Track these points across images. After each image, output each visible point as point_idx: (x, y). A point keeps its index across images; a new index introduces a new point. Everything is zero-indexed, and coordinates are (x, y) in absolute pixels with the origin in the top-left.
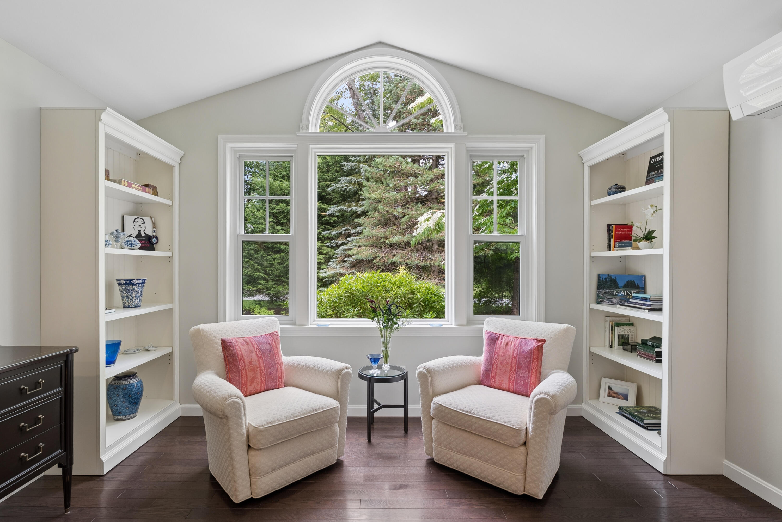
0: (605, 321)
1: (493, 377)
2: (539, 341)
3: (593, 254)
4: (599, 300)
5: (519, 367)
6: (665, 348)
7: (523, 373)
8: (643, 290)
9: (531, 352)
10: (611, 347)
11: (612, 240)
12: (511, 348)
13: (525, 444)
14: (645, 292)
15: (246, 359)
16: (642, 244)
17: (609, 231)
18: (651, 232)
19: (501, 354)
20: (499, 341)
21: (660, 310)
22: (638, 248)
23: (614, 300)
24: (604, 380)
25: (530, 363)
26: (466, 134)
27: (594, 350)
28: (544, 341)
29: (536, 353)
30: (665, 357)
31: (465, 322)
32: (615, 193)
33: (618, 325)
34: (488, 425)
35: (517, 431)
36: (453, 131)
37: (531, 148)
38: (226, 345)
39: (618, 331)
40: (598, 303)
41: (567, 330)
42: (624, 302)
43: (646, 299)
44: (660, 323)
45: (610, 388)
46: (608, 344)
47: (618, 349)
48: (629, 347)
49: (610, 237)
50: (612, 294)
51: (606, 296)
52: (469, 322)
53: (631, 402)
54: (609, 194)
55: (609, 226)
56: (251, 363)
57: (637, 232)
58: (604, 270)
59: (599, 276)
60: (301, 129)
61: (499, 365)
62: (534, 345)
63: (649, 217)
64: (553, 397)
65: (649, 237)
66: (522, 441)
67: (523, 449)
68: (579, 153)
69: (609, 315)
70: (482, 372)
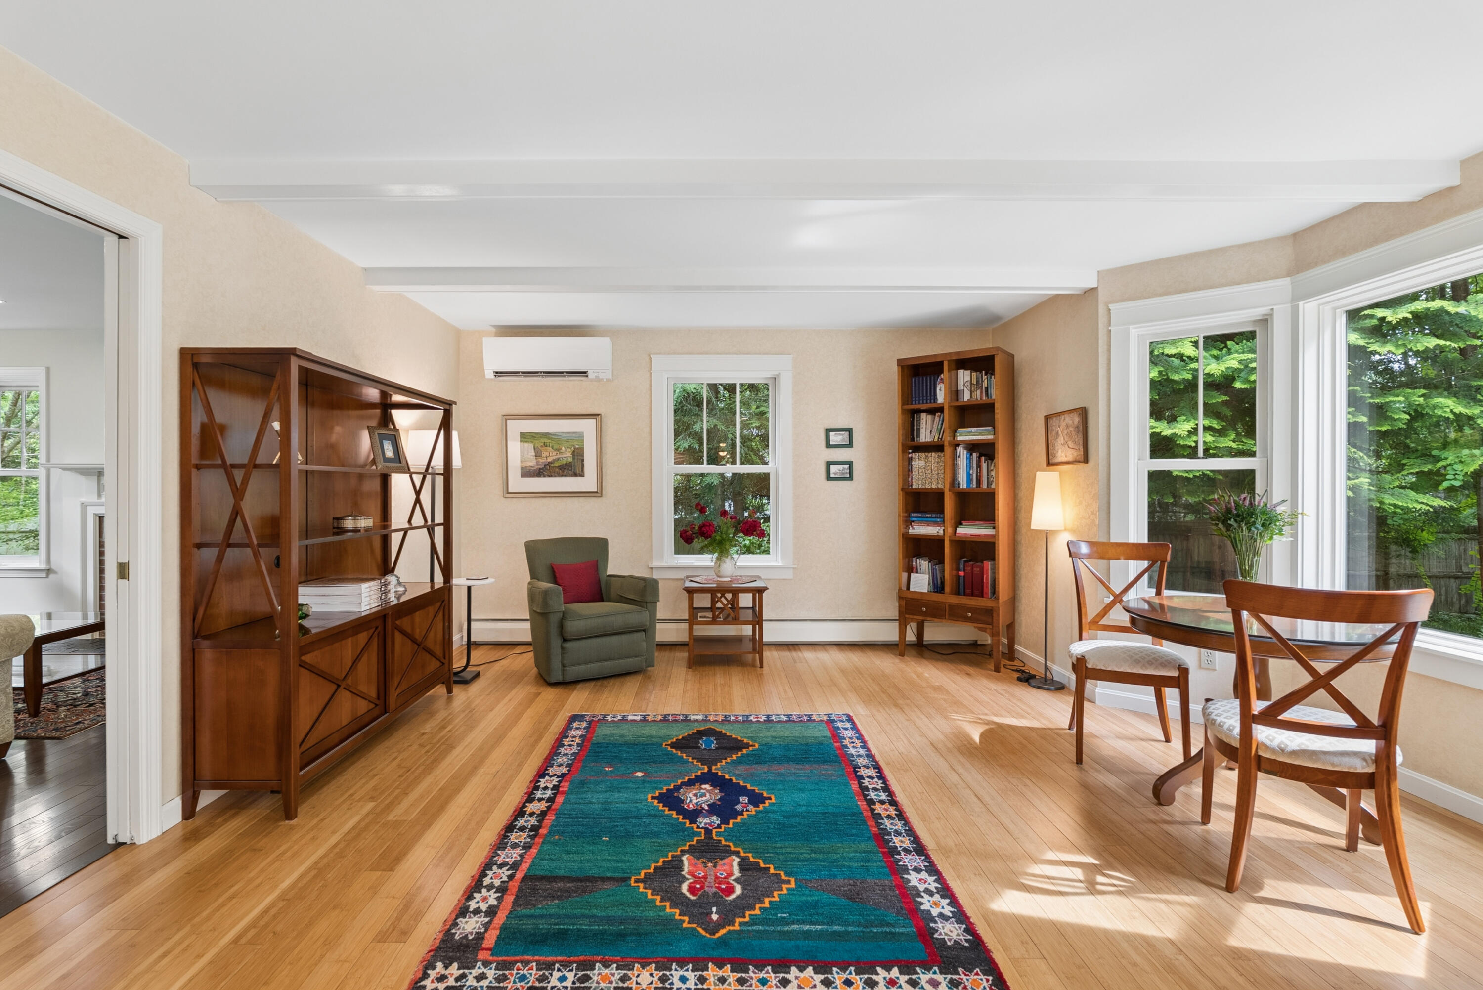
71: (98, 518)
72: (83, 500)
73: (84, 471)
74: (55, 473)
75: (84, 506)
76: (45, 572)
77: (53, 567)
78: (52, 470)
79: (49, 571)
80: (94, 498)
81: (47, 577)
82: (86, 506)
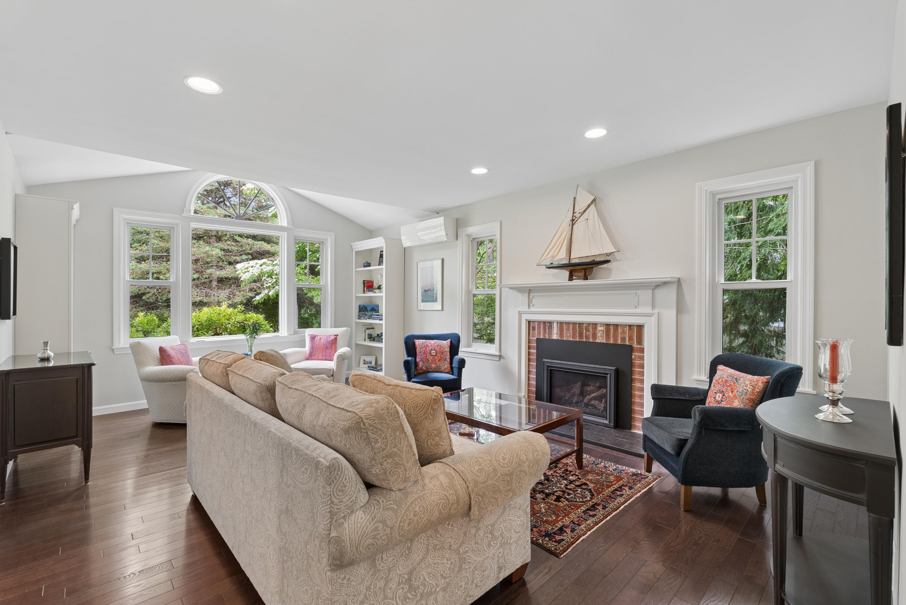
0: (362, 328)
1: (314, 355)
2: (335, 335)
3: (357, 295)
4: (359, 317)
5: (327, 348)
6: (384, 337)
7: (329, 351)
8: (378, 312)
9: (332, 340)
10: (365, 340)
11: (365, 288)
12: (322, 340)
13: (332, 376)
14: (378, 313)
15: (176, 358)
16: (377, 291)
17: (364, 283)
18: (380, 286)
19: (317, 344)
20: (316, 338)
21: (382, 320)
22: (375, 293)
23: (366, 317)
24: (362, 357)
25: (331, 346)
26: (294, 228)
27: (357, 342)
28: (337, 335)
29: (334, 341)
30: (384, 341)
31: (293, 333)
32: (366, 266)
33: (368, 329)
34: (318, 370)
35: (330, 370)
36: (286, 225)
37: (328, 238)
38: (162, 350)
39: (368, 332)
40: (359, 319)
41: (347, 329)
42: (370, 317)
43: (378, 315)
44: (382, 324)
45: (364, 360)
46: (363, 339)
47: (368, 341)
48: (372, 339)
49: (364, 287)
50: (365, 314)
51: (363, 316)
52: (295, 333)
53: (373, 364)
54: (364, 267)
55: (364, 281)
56: (179, 359)
57: (376, 285)
58: (362, 303)
59: (359, 306)
60: (184, 212)
61: (317, 349)
62: (333, 337)
63: (379, 279)
64: (344, 353)
65: (379, 288)
66: (332, 374)
67: (332, 377)
68: (351, 244)
69: (364, 325)
70: (308, 354)
71: (528, 322)
72: (520, 309)
73: (520, 289)
74: (505, 291)
75: (520, 314)
76: (498, 357)
77: (502, 354)
78: (503, 289)
79: (500, 357)
80: (526, 309)
81: (499, 360)
82: (522, 314)
